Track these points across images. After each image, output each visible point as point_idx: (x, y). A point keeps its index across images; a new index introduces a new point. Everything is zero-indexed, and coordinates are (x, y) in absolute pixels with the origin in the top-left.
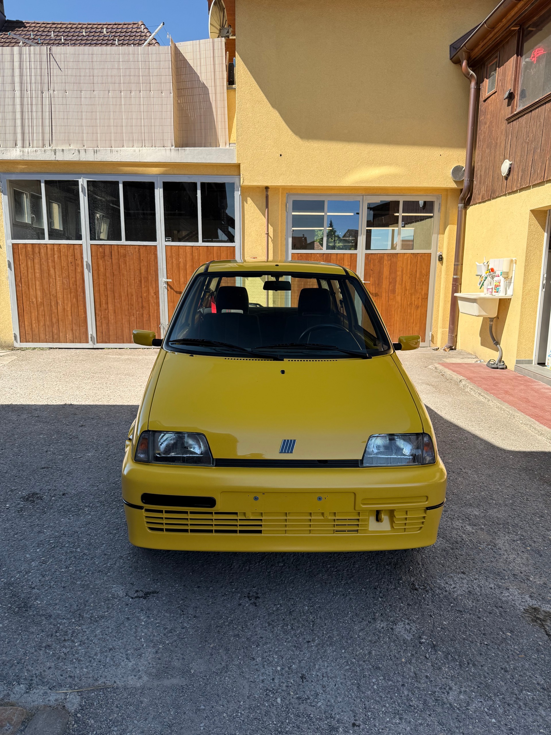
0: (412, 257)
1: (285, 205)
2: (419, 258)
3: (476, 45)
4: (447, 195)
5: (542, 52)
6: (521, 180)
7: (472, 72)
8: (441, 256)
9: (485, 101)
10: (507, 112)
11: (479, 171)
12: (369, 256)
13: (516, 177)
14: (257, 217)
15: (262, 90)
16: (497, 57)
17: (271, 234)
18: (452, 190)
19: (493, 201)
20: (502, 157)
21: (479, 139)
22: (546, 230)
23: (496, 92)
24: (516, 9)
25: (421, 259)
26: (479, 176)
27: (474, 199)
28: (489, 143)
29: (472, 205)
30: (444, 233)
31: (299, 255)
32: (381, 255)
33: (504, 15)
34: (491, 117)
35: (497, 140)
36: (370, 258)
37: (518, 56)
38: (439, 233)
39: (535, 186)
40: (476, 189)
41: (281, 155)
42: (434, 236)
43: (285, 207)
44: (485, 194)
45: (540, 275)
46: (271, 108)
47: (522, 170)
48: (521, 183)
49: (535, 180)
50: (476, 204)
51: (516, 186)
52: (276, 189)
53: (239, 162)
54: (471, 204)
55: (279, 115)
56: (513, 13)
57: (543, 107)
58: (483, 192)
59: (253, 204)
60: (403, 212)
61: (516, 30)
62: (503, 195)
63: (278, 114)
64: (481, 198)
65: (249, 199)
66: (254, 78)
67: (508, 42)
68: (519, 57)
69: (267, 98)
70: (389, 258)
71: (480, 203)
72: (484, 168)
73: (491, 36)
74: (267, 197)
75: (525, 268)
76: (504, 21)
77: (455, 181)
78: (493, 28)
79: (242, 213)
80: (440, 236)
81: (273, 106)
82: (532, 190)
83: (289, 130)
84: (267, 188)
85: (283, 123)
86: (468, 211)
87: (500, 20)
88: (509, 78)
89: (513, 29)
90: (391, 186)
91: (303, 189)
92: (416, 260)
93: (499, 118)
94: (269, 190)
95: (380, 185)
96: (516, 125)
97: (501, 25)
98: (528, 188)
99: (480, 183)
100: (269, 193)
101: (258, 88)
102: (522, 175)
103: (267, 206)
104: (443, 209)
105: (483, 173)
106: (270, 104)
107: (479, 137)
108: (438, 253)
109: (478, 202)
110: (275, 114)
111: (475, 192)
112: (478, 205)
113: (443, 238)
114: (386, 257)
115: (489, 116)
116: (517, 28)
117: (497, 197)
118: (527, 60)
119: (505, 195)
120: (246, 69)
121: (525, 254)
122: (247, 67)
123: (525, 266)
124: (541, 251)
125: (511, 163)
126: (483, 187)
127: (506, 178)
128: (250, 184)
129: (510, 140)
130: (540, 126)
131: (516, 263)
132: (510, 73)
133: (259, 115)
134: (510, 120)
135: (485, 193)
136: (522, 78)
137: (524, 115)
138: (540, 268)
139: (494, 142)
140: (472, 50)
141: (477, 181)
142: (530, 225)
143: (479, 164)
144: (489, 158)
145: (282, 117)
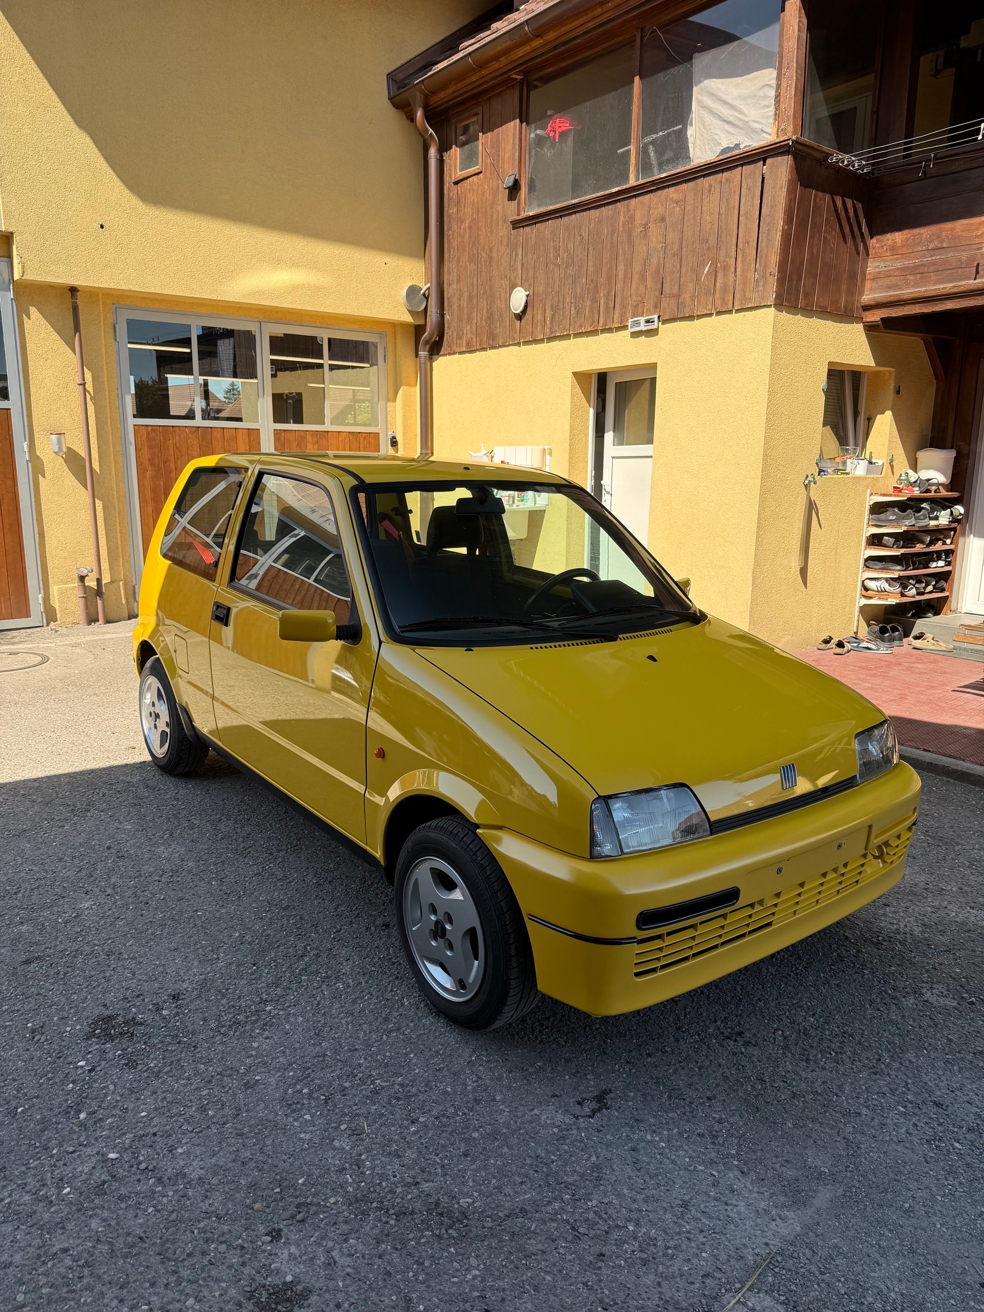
0: (351, 438)
1: (112, 327)
2: (362, 439)
3: (443, 87)
4: (395, 334)
5: (567, 126)
6: (551, 324)
7: (431, 130)
8: (394, 438)
9: (456, 183)
10: (511, 211)
11: (455, 299)
12: (280, 434)
13: (539, 317)
14: (55, 347)
15: (49, 82)
16: (476, 114)
17: (89, 387)
18: (404, 325)
19: (490, 353)
20: (505, 283)
21: (449, 245)
22: (592, 405)
23: (481, 172)
24: (527, 48)
25: (366, 442)
26: (455, 307)
27: (450, 346)
28: (474, 254)
29: (445, 355)
30: (394, 400)
31: (150, 428)
32: (302, 434)
33: (506, 52)
34: (473, 213)
35: (491, 252)
36: (282, 438)
37: (521, 122)
38: (388, 400)
39: (577, 335)
40: (452, 329)
41: (102, 227)
42: (381, 405)
43: (112, 331)
44: (474, 340)
45: (587, 472)
46: (73, 125)
47: (552, 306)
48: (551, 329)
49: (581, 326)
50: (454, 353)
51: (541, 332)
52: (94, 294)
53: (11, 230)
54: (442, 353)
55: (91, 141)
56: (520, 52)
57: (585, 213)
58: (469, 336)
59: (43, 321)
60: (330, 359)
61: (517, 79)
62: (514, 345)
63: (88, 140)
64: (464, 344)
65: (33, 310)
66: (29, 52)
67: (500, 94)
68: (524, 124)
69: (61, 100)
70: (315, 439)
71: (461, 353)
72: (466, 294)
73: (474, 78)
74: (75, 309)
75: (570, 462)
76: (503, 61)
77: (410, 311)
78: (480, 66)
79: (20, 339)
80: (390, 404)
81: (81, 120)
82: (572, 341)
83: (115, 178)
84: (73, 290)
85: (102, 159)
86: (434, 364)
87: (496, 58)
88: (507, 155)
89: (514, 76)
90: (313, 309)
91: (145, 298)
92: (358, 445)
93: (492, 216)
94: (79, 293)
95: (294, 307)
96: (532, 233)
97: (495, 65)
98: (567, 337)
99: (460, 319)
100: (79, 301)
101: (41, 75)
102: (553, 316)
103: (77, 329)
104: (390, 357)
105: (464, 303)
106: (71, 115)
107: (449, 241)
108: (389, 434)
109: (458, 350)
110: (84, 140)
111: (450, 334)
112: (457, 355)
113: (395, 407)
114: (309, 438)
115: (468, 210)
116: (520, 77)
117: (500, 347)
118: (539, 132)
119: (518, 344)
120: (10, 28)
121: (568, 440)
122: (11, 25)
123: (570, 459)
124: (587, 436)
125: (528, 293)
126: (468, 327)
127: (520, 317)
128: (38, 278)
129: (520, 256)
130: (581, 242)
131: (550, 454)
132: (509, 147)
133: (46, 135)
134: (517, 224)
135: (474, 337)
136: (533, 160)
137: (548, 220)
138: (587, 462)
139: (484, 255)
140: (434, 93)
141: (452, 315)
142: (573, 396)
143: (454, 286)
144: (475, 279)
145: (97, 147)
